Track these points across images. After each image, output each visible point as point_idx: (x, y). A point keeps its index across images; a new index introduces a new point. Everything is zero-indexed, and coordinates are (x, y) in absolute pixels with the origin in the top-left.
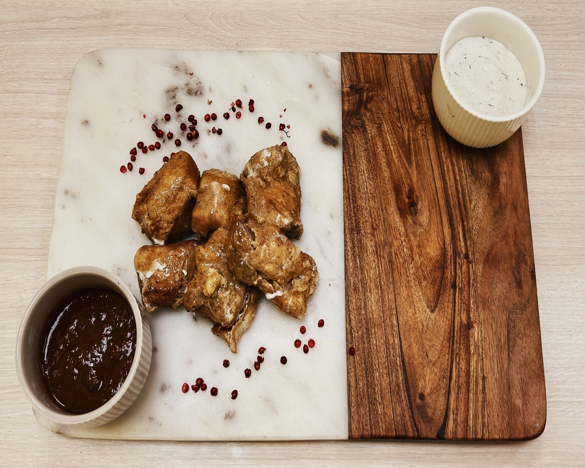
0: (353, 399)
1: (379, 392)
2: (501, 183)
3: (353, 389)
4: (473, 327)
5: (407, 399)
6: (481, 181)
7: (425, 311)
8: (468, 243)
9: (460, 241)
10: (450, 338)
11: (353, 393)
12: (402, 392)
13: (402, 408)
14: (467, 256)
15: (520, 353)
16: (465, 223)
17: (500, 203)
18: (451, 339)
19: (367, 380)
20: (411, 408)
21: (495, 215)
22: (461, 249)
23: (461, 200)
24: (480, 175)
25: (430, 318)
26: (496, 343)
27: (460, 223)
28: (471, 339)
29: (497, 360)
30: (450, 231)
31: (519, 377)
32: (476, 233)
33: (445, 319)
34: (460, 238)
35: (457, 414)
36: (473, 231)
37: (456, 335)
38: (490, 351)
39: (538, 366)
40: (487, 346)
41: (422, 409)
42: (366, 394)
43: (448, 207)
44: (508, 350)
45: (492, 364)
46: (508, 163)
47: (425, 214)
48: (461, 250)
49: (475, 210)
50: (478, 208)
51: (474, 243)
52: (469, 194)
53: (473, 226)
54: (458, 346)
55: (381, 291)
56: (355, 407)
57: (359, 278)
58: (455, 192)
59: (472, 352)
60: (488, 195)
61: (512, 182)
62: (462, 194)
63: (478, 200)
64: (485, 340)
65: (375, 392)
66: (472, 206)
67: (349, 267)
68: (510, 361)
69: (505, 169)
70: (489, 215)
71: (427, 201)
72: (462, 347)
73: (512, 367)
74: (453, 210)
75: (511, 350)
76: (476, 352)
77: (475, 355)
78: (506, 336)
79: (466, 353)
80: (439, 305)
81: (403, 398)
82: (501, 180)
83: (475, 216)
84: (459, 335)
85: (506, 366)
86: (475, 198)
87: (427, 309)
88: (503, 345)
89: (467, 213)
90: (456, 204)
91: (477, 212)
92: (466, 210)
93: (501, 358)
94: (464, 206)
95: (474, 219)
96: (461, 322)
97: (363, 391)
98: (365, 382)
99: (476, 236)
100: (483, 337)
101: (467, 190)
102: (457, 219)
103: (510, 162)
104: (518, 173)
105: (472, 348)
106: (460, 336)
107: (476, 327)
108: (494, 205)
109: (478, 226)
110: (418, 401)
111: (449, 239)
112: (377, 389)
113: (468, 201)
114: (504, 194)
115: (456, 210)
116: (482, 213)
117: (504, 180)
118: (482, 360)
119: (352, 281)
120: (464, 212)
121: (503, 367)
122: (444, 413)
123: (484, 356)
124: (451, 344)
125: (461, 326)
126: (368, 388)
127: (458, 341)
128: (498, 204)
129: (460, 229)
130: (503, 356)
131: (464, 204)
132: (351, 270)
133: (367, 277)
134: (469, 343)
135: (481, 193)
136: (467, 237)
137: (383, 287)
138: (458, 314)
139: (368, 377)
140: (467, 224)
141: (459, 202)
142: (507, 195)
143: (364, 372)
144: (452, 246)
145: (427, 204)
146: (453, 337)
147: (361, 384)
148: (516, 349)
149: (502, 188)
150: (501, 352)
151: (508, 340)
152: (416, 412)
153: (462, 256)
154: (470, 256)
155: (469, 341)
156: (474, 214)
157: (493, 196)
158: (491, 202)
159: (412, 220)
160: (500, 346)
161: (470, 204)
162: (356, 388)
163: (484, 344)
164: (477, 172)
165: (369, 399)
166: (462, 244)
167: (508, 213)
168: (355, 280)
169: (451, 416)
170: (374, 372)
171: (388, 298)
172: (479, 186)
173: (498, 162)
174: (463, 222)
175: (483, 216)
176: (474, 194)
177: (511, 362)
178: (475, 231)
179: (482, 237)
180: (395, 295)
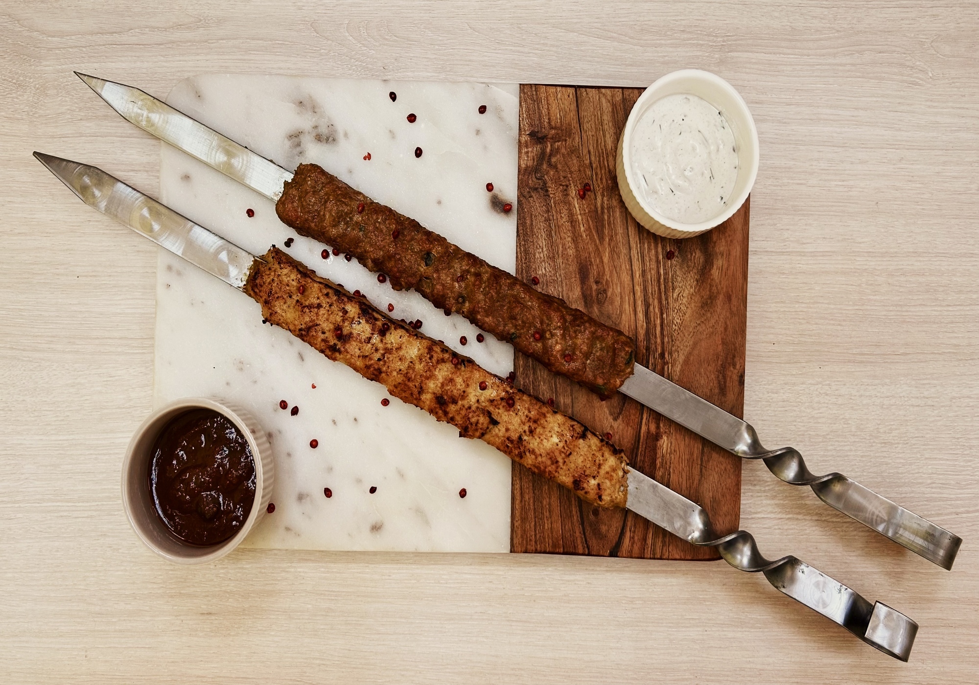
0: (517, 513)
1: (547, 507)
2: (715, 267)
3: (518, 502)
4: (662, 438)
5: (578, 513)
6: (690, 263)
7: (607, 418)
8: (666, 339)
9: (656, 337)
10: (633, 450)
11: (517, 507)
12: (573, 506)
13: (572, 523)
14: (662, 355)
15: (715, 469)
16: (665, 316)
17: (710, 291)
18: (635, 450)
19: (534, 492)
20: (582, 524)
21: (702, 307)
22: (656, 346)
23: (663, 286)
24: (689, 256)
25: (611, 426)
26: (687, 457)
27: (658, 316)
28: (659, 451)
29: (687, 476)
30: (645, 324)
31: (711, 494)
32: (677, 328)
33: (630, 428)
34: (656, 334)
35: (634, 532)
36: (674, 326)
37: (640, 446)
38: (679, 465)
39: (734, 484)
40: (677, 459)
41: (595, 525)
42: (532, 507)
43: (644, 296)
44: (701, 465)
45: (680, 479)
46: (727, 242)
47: (616, 303)
48: (656, 348)
49: (678, 300)
50: (682, 298)
51: (672, 341)
52: (672, 279)
53: (674, 319)
54: (642, 458)
55: (556, 394)
56: (519, 522)
57: (531, 380)
58: (655, 277)
59: (658, 465)
60: (697, 281)
61: (729, 266)
62: (665, 279)
63: (684, 287)
64: (675, 453)
65: (542, 506)
66: (675, 295)
67: (519, 366)
68: (701, 477)
69: (721, 249)
70: (695, 306)
71: (619, 288)
72: (647, 460)
73: (703, 484)
74: (651, 300)
75: (704, 464)
76: (662, 466)
77: (661, 469)
78: (700, 450)
79: (651, 466)
80: (623, 412)
81: (574, 513)
82: (715, 262)
83: (677, 308)
84: (644, 446)
85: (696, 482)
86: (680, 285)
87: (609, 416)
88: (695, 459)
89: (668, 303)
90: (655, 291)
91: (680, 302)
92: (667, 299)
93: (692, 473)
94: (665, 295)
95: (676, 311)
96: (648, 432)
97: (529, 504)
98: (531, 495)
99: (676, 331)
100: (673, 448)
101: (670, 275)
102: (655, 309)
103: (729, 239)
104: (738, 253)
105: (658, 462)
106: (646, 447)
107: (665, 438)
108: (703, 293)
109: (681, 319)
110: (592, 517)
111: (642, 335)
112: (545, 503)
113: (671, 288)
114: (717, 281)
115: (654, 299)
116: (687, 304)
117: (719, 262)
118: (669, 474)
119: (522, 383)
120: (664, 302)
121: (693, 483)
122: (619, 531)
123: (671, 470)
124: (634, 456)
125: (647, 436)
126: (534, 502)
127: (643, 453)
128: (708, 293)
129: (658, 322)
130: (694, 471)
131: (665, 292)
132: (521, 369)
133: (539, 378)
134: (656, 456)
135: (688, 279)
136: (665, 333)
137: (558, 389)
138: (646, 423)
139: (536, 489)
140: (667, 316)
141: (659, 289)
142: (720, 282)
143: (531, 485)
144: (645, 342)
145: (619, 290)
146: (638, 448)
147: (527, 498)
148: (710, 464)
149: (715, 273)
150: (692, 466)
151: (702, 454)
152: (588, 529)
153: (657, 355)
154: (666, 355)
155: (656, 454)
156: (676, 305)
157: (703, 282)
158: (699, 290)
159: (599, 311)
160: (691, 460)
161: (673, 292)
162: (521, 501)
163: (673, 457)
164: (686, 252)
165: (535, 513)
166: (659, 340)
167: (718, 304)
168: (526, 382)
169: (628, 534)
170: (542, 485)
171: (564, 402)
172: (686, 269)
173: (715, 239)
174: (662, 314)
175: (687, 308)
176: (679, 279)
177: (703, 478)
178: (676, 325)
179: (683, 333)
180: (572, 399)
